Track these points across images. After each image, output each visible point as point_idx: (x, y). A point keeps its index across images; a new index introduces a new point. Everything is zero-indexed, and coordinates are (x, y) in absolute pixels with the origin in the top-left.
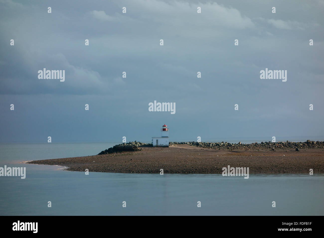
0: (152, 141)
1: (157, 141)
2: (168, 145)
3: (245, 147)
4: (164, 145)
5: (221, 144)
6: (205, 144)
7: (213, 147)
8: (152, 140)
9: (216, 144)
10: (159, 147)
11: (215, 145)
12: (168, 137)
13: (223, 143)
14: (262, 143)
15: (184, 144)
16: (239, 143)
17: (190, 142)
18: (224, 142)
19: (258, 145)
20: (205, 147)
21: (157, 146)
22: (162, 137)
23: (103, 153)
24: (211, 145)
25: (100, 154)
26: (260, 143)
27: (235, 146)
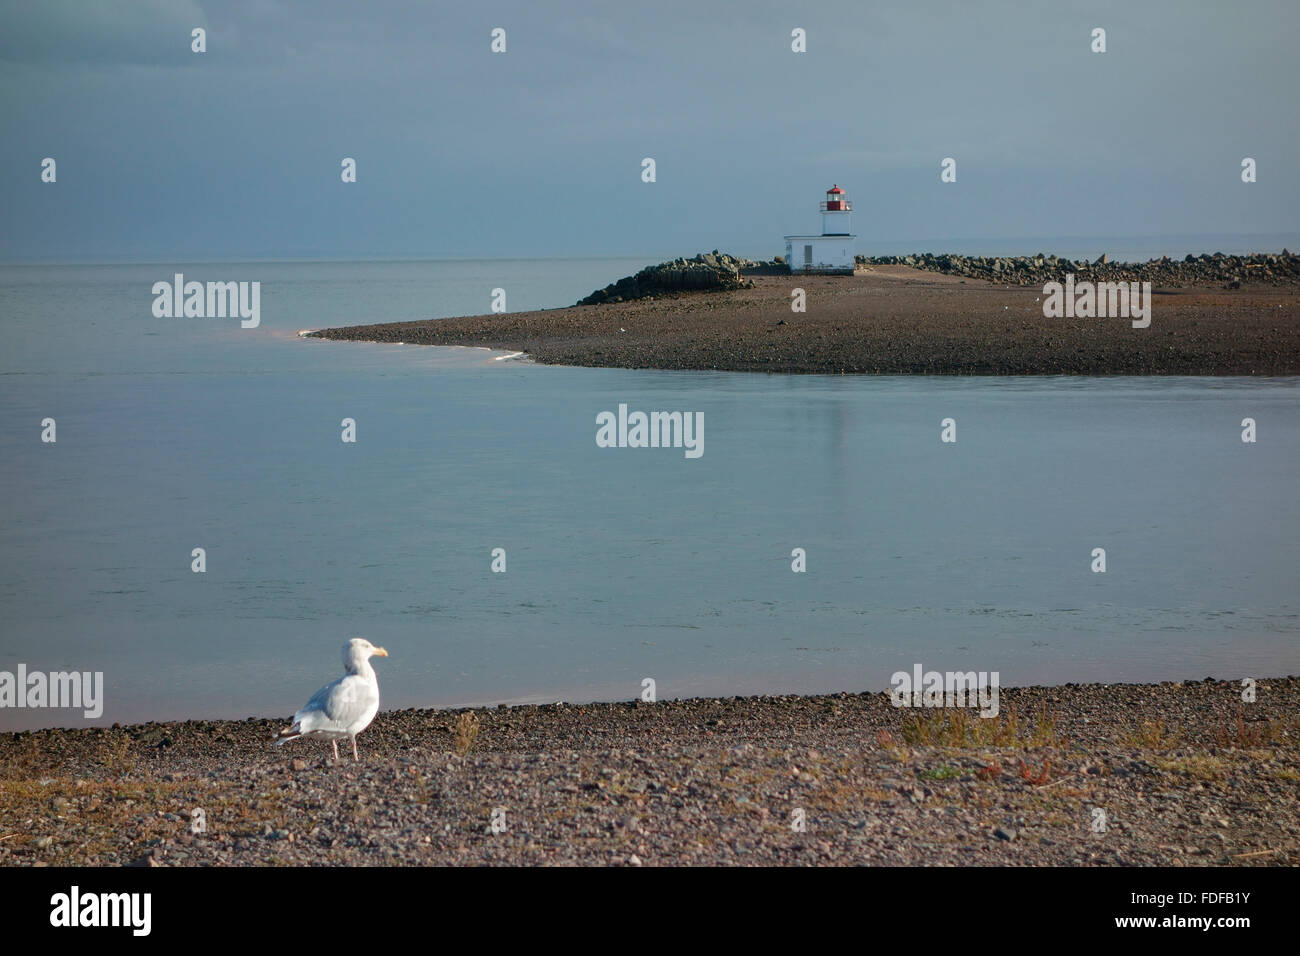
0: (788, 253)
1: (808, 250)
2: (851, 266)
3: (1125, 274)
4: (837, 265)
5: (1036, 264)
6: (972, 265)
7: (1007, 274)
8: (789, 248)
9: (1015, 261)
10: (814, 274)
11: (1013, 266)
12: (848, 235)
13: (1041, 261)
14: (1190, 258)
15: (894, 263)
16: (1102, 259)
17: (914, 256)
18: (1047, 257)
19: (1176, 268)
20: (975, 274)
21: (808, 272)
22: (824, 235)
23: (598, 298)
24: (997, 267)
25: (588, 301)
26: (1182, 258)
27: (1089, 271)
